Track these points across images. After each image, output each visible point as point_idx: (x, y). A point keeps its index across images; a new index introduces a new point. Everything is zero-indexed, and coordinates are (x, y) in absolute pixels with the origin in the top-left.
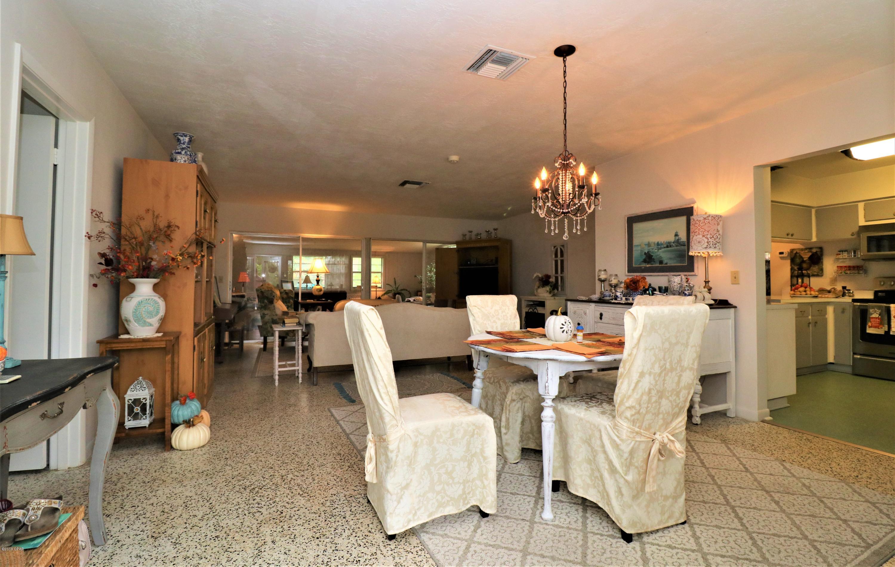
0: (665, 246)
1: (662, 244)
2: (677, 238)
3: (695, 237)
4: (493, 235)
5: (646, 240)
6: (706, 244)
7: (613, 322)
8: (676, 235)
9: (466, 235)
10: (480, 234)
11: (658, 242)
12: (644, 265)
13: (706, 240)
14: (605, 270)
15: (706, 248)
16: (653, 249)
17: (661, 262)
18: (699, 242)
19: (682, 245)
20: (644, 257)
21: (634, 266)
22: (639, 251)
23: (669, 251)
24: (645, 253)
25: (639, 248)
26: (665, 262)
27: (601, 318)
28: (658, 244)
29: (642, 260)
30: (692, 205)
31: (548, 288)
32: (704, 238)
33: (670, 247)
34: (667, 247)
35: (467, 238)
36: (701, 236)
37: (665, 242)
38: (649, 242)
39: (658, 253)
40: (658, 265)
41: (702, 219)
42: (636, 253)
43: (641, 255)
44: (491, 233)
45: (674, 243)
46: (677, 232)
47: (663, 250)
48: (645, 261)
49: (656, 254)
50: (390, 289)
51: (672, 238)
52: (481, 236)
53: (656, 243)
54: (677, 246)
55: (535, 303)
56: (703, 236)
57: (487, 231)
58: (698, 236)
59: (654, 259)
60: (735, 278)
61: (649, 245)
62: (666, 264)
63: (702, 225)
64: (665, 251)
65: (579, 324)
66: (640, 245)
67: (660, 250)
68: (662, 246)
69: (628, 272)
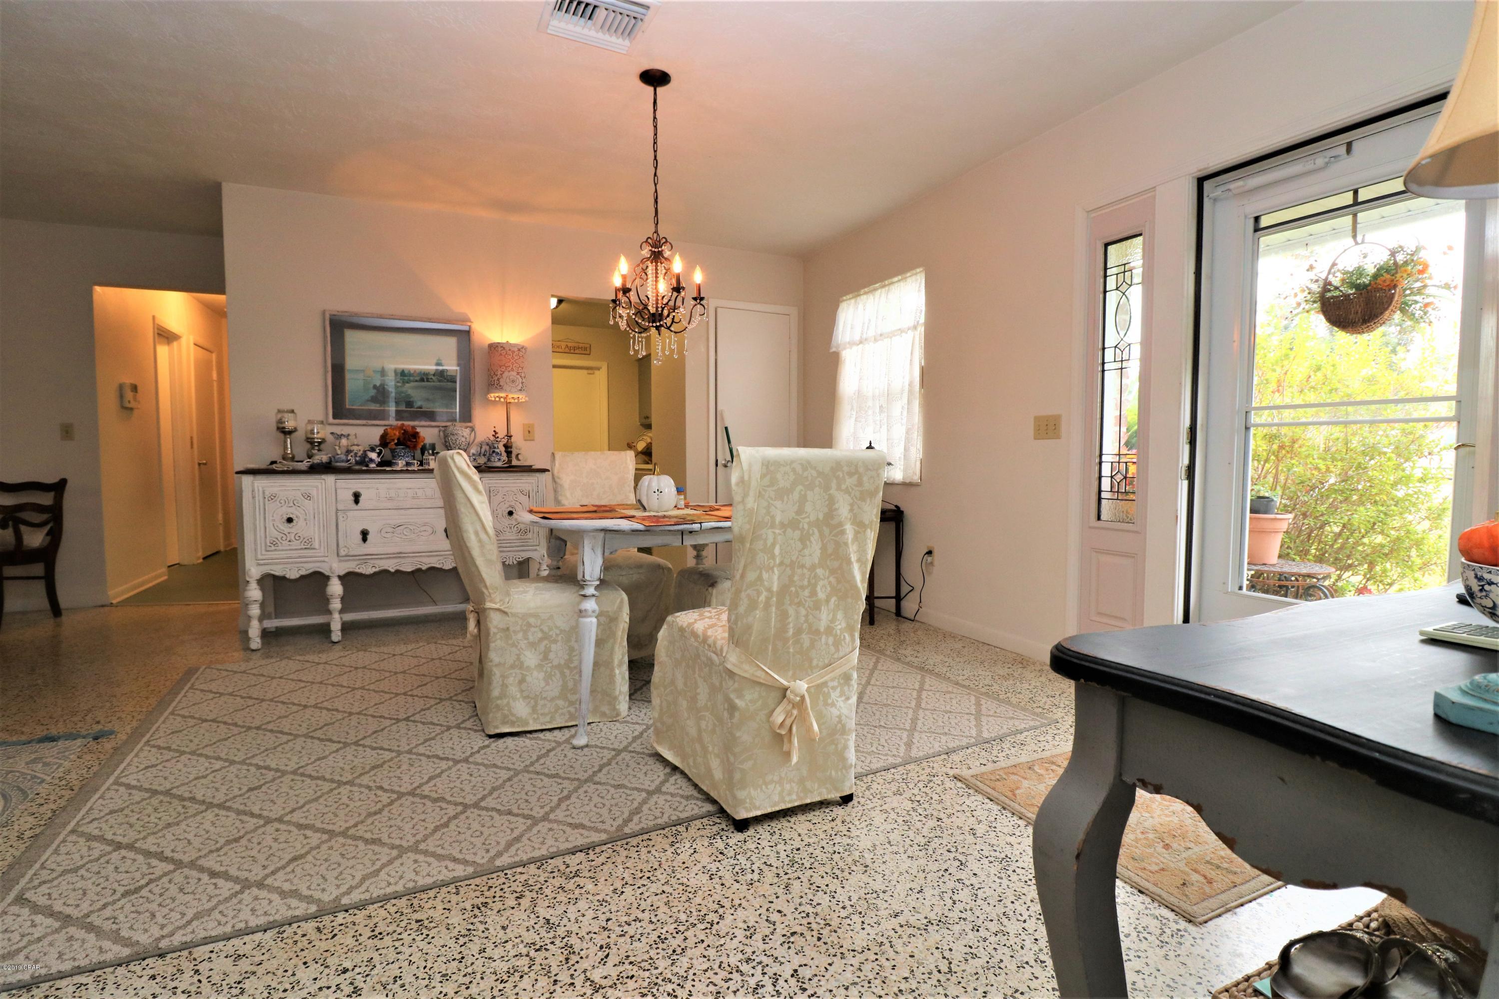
0: (418, 378)
1: (411, 374)
2: (440, 368)
3: (506, 374)
5: (377, 365)
6: (521, 386)
7: (389, 505)
8: (438, 364)
11: (403, 371)
12: (371, 406)
13: (521, 380)
14: (292, 411)
15: (521, 391)
16: (391, 381)
17: (409, 404)
18: (513, 381)
19: (448, 381)
20: (373, 392)
21: (347, 407)
22: (362, 381)
23: (425, 387)
24: (375, 387)
25: (361, 376)
26: (416, 405)
27: (357, 501)
28: (402, 374)
29: (367, 397)
30: (468, 327)
32: (518, 377)
33: (428, 381)
34: (422, 380)
36: (514, 373)
37: (417, 371)
38: (383, 368)
39: (404, 389)
40: (402, 408)
41: (516, 349)
42: (352, 384)
43: (366, 389)
45: (434, 375)
46: (439, 360)
47: (412, 384)
48: (374, 400)
49: (400, 389)
51: (432, 368)
53: (399, 371)
54: (440, 381)
56: (518, 373)
59: (394, 398)
60: (529, 432)
61: (382, 373)
62: (420, 407)
63: (516, 357)
64: (416, 388)
65: (290, 520)
66: (363, 371)
67: (407, 385)
68: (412, 378)
69: (335, 417)
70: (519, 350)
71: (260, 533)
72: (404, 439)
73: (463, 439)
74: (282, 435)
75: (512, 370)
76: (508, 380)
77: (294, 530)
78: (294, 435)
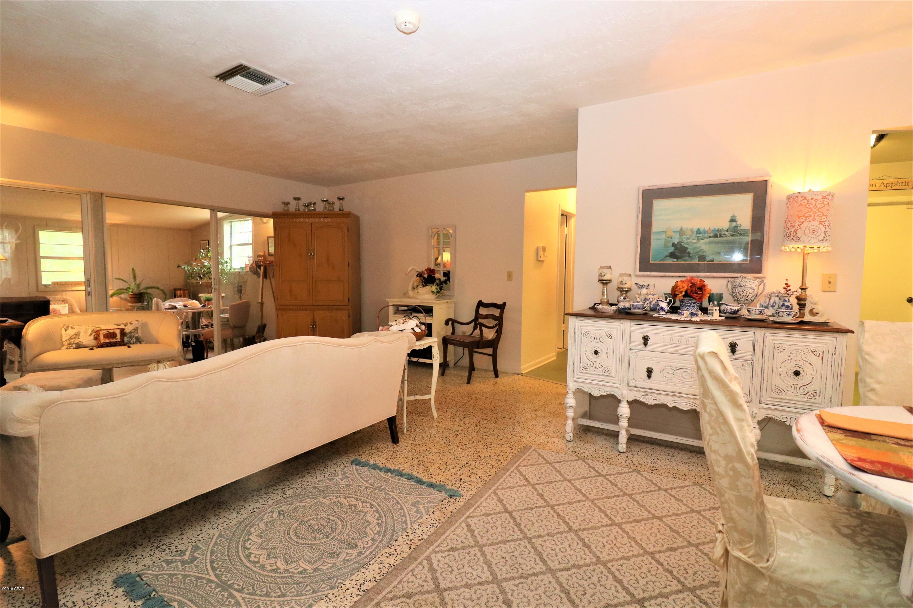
0: (711, 235)
1: (705, 232)
2: (734, 224)
3: (806, 224)
4: (337, 208)
5: (677, 225)
6: (823, 235)
7: (672, 350)
8: (733, 220)
9: (288, 204)
10: (315, 204)
11: (699, 229)
12: (671, 261)
13: (823, 229)
15: (822, 240)
16: (688, 239)
17: (702, 258)
18: (814, 231)
19: (742, 235)
20: (672, 249)
21: (651, 262)
22: (664, 241)
24: (674, 245)
25: (663, 236)
26: (708, 258)
27: (645, 344)
28: (698, 232)
29: (667, 253)
30: (766, 179)
31: (434, 288)
32: (821, 226)
33: (721, 236)
34: (716, 236)
35: (292, 208)
36: (817, 223)
37: (712, 229)
38: (681, 229)
39: (698, 245)
40: (696, 261)
41: (820, 197)
42: (656, 244)
43: (666, 247)
44: (333, 203)
45: (727, 231)
46: (733, 216)
48: (672, 255)
49: (695, 245)
50: (123, 285)
51: (725, 225)
52: (316, 206)
53: (695, 230)
54: (732, 236)
55: (410, 308)
56: (821, 223)
57: (323, 201)
58: (813, 223)
59: (689, 253)
60: (830, 283)
61: (681, 232)
63: (819, 206)
64: (710, 243)
65: (596, 353)
66: (665, 232)
67: (701, 241)
68: (706, 235)
69: (640, 271)
70: (824, 197)
71: (577, 358)
72: (692, 291)
73: (751, 291)
74: (601, 285)
75: (814, 219)
76: (807, 231)
77: (599, 361)
78: (609, 285)
